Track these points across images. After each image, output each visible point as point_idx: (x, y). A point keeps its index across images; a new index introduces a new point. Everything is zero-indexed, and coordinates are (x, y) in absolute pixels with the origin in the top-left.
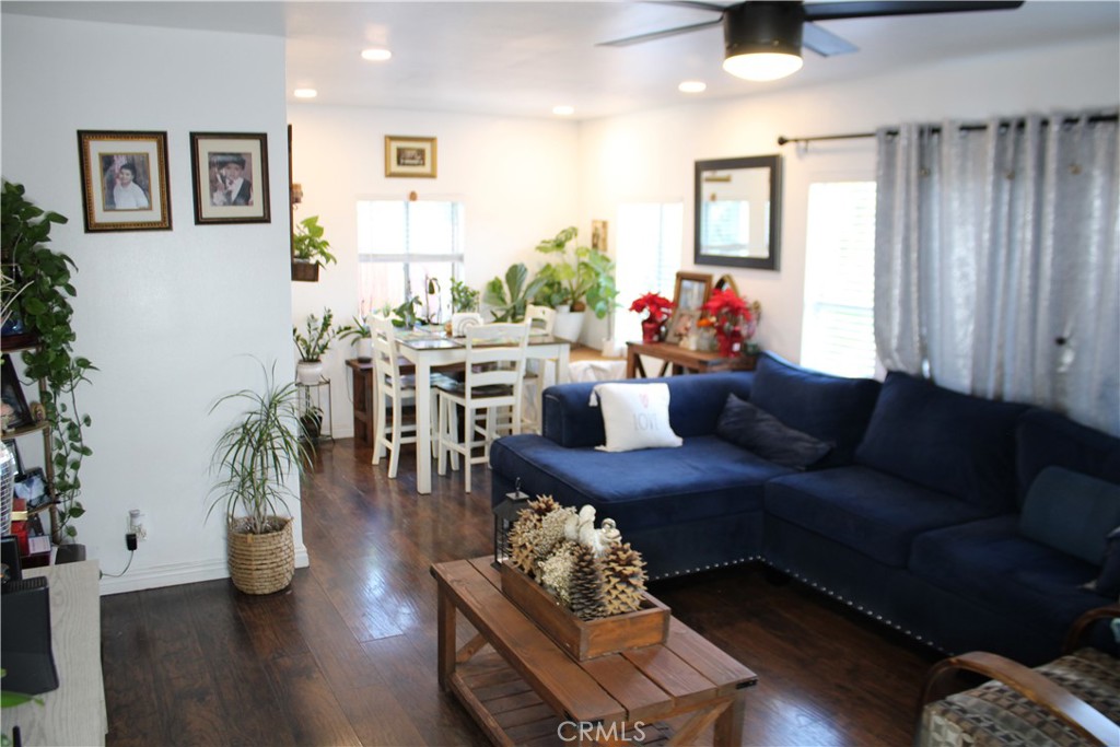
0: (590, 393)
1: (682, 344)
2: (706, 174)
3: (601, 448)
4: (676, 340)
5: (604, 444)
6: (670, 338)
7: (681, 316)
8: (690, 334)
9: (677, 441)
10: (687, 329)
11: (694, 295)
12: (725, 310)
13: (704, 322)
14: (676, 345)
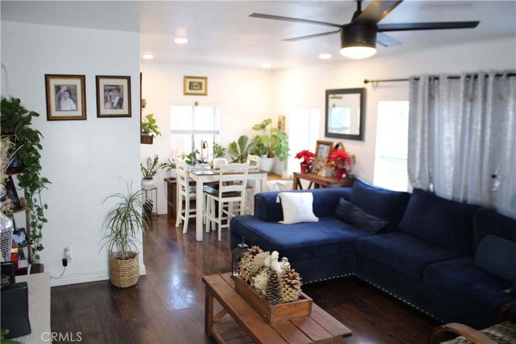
0: (276, 196)
1: (319, 174)
2: (331, 96)
3: (281, 222)
4: (316, 172)
5: (283, 220)
6: (313, 171)
7: (319, 161)
8: (322, 169)
9: (316, 219)
10: (321, 167)
11: (325, 151)
12: (339, 159)
13: (329, 164)
14: (316, 174)
